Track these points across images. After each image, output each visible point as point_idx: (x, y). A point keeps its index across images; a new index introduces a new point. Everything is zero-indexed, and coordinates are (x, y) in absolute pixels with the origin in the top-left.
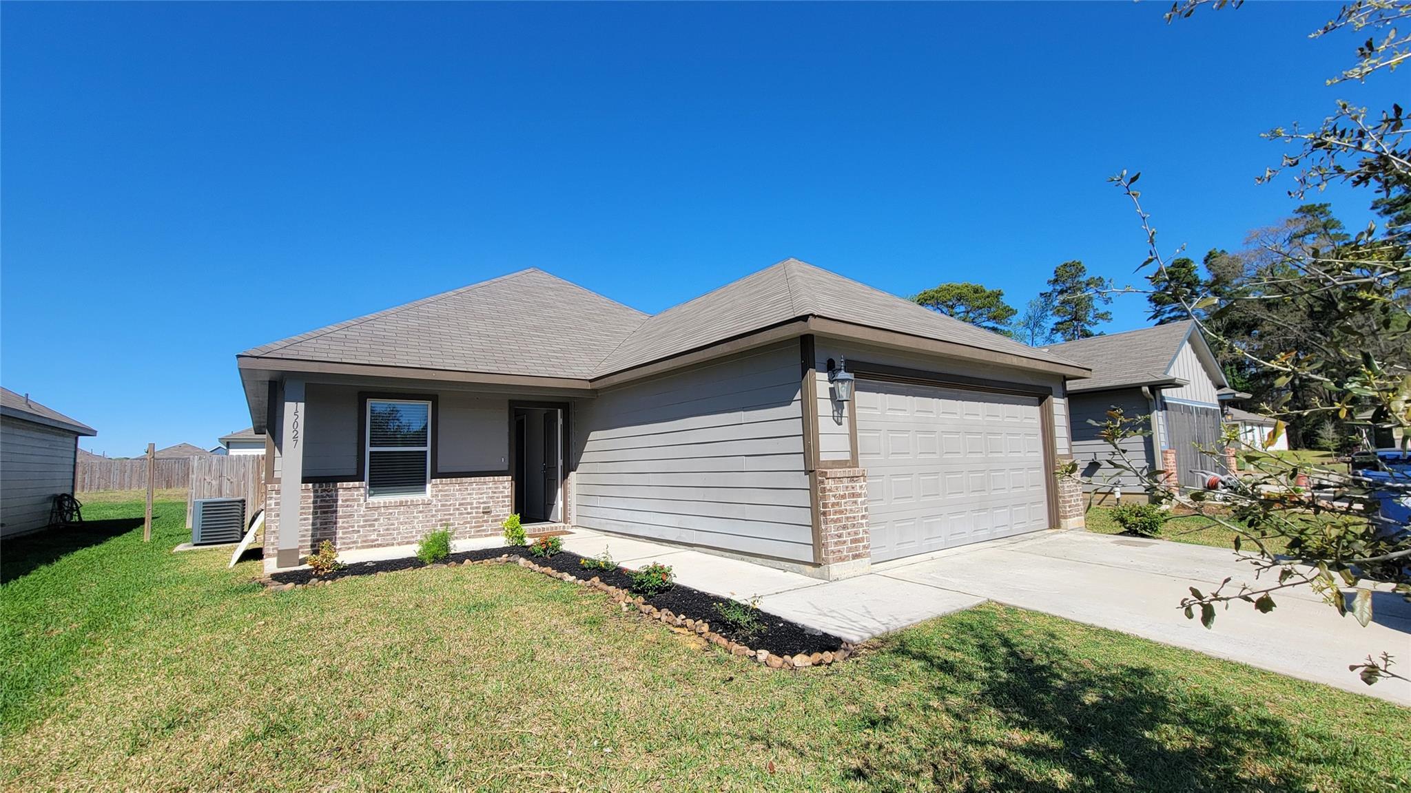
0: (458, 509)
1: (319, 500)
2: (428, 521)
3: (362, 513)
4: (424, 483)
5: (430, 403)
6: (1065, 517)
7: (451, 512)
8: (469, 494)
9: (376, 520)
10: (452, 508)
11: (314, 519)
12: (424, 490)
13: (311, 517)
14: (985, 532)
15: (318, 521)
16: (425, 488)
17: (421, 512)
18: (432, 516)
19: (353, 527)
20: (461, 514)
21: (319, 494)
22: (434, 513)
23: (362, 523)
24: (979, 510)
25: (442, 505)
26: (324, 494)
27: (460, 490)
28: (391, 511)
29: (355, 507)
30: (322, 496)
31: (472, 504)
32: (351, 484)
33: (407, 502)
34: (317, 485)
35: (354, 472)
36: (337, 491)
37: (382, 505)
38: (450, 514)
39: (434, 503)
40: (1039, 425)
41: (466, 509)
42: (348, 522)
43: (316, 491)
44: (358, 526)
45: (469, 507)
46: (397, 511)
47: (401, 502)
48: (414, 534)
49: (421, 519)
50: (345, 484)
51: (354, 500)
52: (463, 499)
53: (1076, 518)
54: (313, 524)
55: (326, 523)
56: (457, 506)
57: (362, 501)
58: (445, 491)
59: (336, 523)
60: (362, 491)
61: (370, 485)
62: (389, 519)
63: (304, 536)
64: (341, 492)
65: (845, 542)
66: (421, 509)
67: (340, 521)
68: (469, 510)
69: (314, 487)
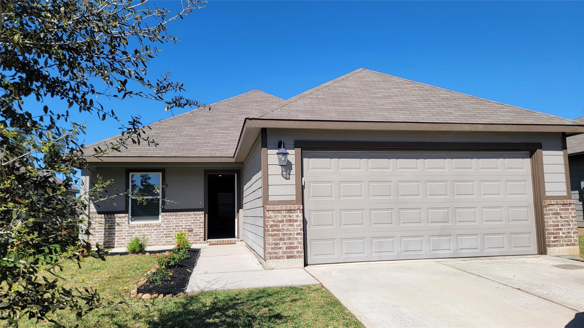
0: (175, 229)
1: (107, 222)
2: (159, 235)
3: (127, 229)
4: (158, 215)
5: (161, 174)
6: (550, 246)
7: (171, 230)
8: (181, 221)
9: (133, 233)
10: (172, 228)
11: (105, 231)
12: (158, 219)
13: (103, 230)
14: (448, 252)
15: (107, 233)
16: (159, 217)
17: (155, 230)
18: (161, 232)
19: (122, 236)
20: (176, 231)
21: (107, 220)
22: (162, 230)
23: (127, 235)
24: (440, 236)
25: (166, 227)
26: (110, 220)
27: (176, 219)
28: (140, 229)
29: (124, 227)
30: (109, 221)
31: (182, 226)
32: (121, 215)
33: (148, 224)
34: (106, 215)
35: (124, 209)
36: (115, 218)
37: (136, 226)
38: (170, 231)
39: (162, 225)
41: (179, 229)
42: (120, 234)
43: (105, 218)
44: (125, 236)
45: (181, 228)
46: (143, 229)
47: (145, 224)
48: (152, 241)
49: (155, 233)
50: (119, 215)
51: (123, 223)
52: (177, 223)
53: (565, 247)
54: (105, 234)
55: (110, 234)
56: (174, 227)
57: (127, 224)
58: (168, 219)
59: (114, 234)
60: (127, 219)
61: (132, 216)
62: (140, 233)
63: (100, 240)
64: (117, 219)
65: (281, 248)
66: (156, 228)
67: (116, 233)
68: (181, 230)
69: (104, 216)
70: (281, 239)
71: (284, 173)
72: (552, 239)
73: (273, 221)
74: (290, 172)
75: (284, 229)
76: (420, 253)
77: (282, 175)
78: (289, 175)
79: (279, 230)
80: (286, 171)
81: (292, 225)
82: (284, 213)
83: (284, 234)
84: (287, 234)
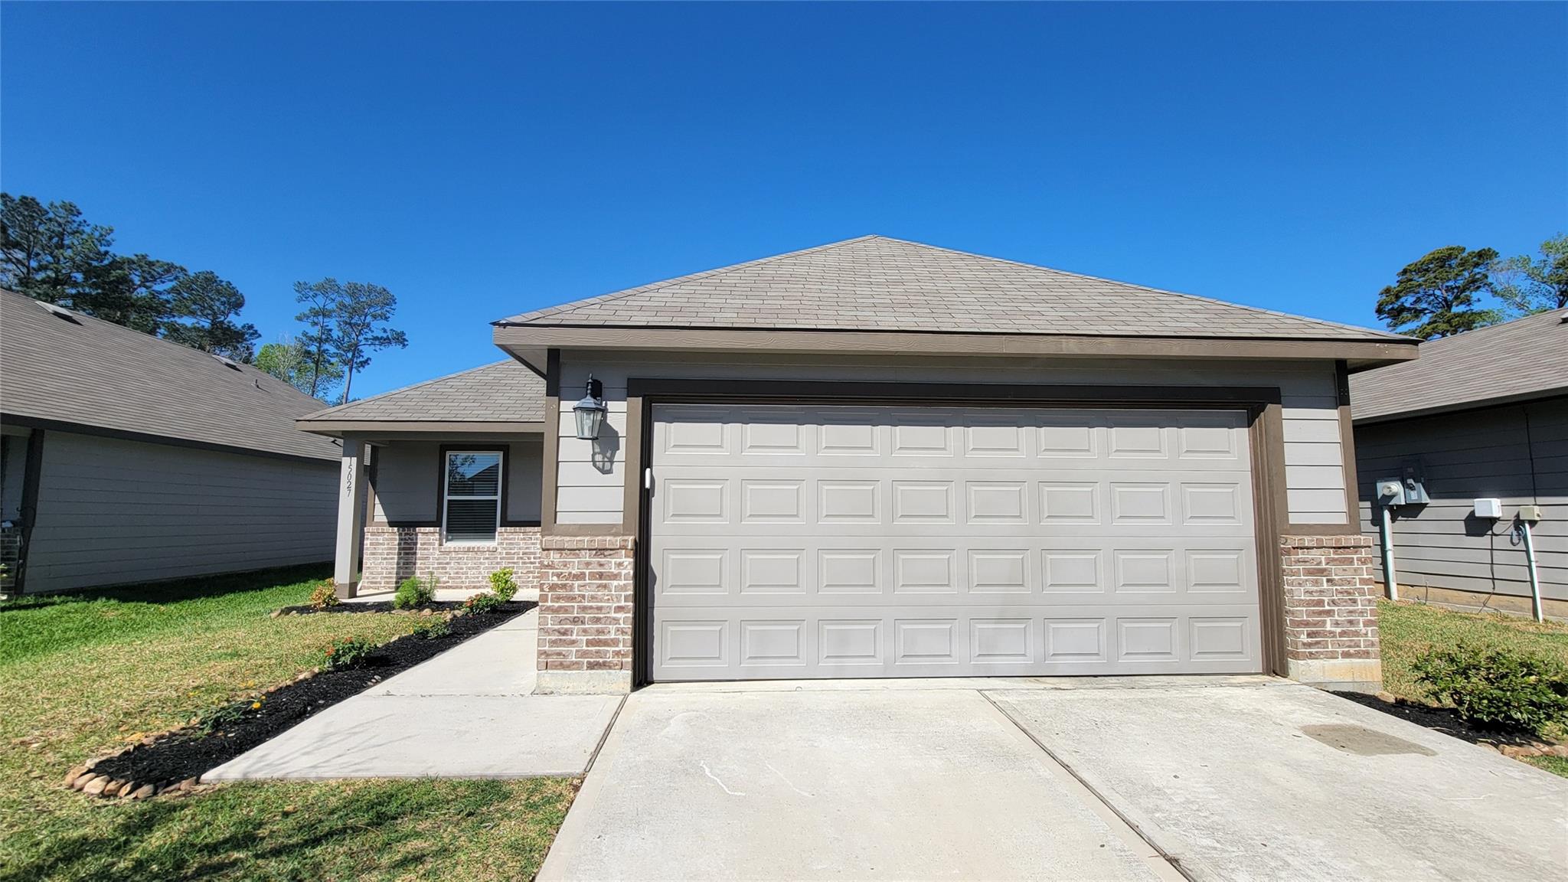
0: (522, 558)
1: (402, 542)
2: (493, 568)
3: (436, 556)
4: (494, 531)
5: (501, 454)
6: (1296, 656)
7: (515, 561)
8: (533, 544)
9: (447, 563)
10: (516, 556)
11: (399, 559)
12: (494, 538)
13: (396, 556)
14: (1020, 661)
15: (402, 561)
16: (495, 536)
17: (487, 558)
18: (497, 563)
19: (429, 568)
20: (524, 563)
21: (403, 537)
22: (499, 560)
23: (436, 566)
24: (1000, 620)
25: (507, 554)
26: (407, 537)
27: (524, 539)
28: (461, 556)
29: (431, 551)
30: (405, 539)
31: (535, 553)
32: (427, 529)
33: (474, 548)
34: (401, 529)
35: (434, 519)
36: (416, 535)
37: (452, 550)
38: (514, 563)
39: (499, 550)
40: (1247, 465)
41: (529, 558)
42: (425, 564)
43: (400, 534)
44: (433, 568)
45: (532, 556)
46: (466, 556)
47: (469, 548)
48: (480, 579)
49: (487, 565)
50: (423, 529)
51: (430, 544)
52: (527, 548)
53: (1340, 660)
54: (398, 564)
55: (407, 564)
56: (521, 556)
57: (437, 545)
58: (511, 539)
59: (415, 564)
60: (437, 536)
61: (448, 531)
62: (459, 563)
63: (390, 573)
64: (420, 536)
65: (573, 642)
66: (487, 556)
67: (418, 562)
68: (532, 560)
69: (398, 530)
70: (575, 621)
71: (599, 458)
72: (1304, 638)
73: (558, 575)
74: (613, 455)
75: (583, 597)
76: (946, 661)
77: (594, 461)
78: (612, 462)
79: (572, 599)
80: (603, 453)
81: (605, 586)
82: (586, 557)
83: (584, 609)
84: (591, 608)
